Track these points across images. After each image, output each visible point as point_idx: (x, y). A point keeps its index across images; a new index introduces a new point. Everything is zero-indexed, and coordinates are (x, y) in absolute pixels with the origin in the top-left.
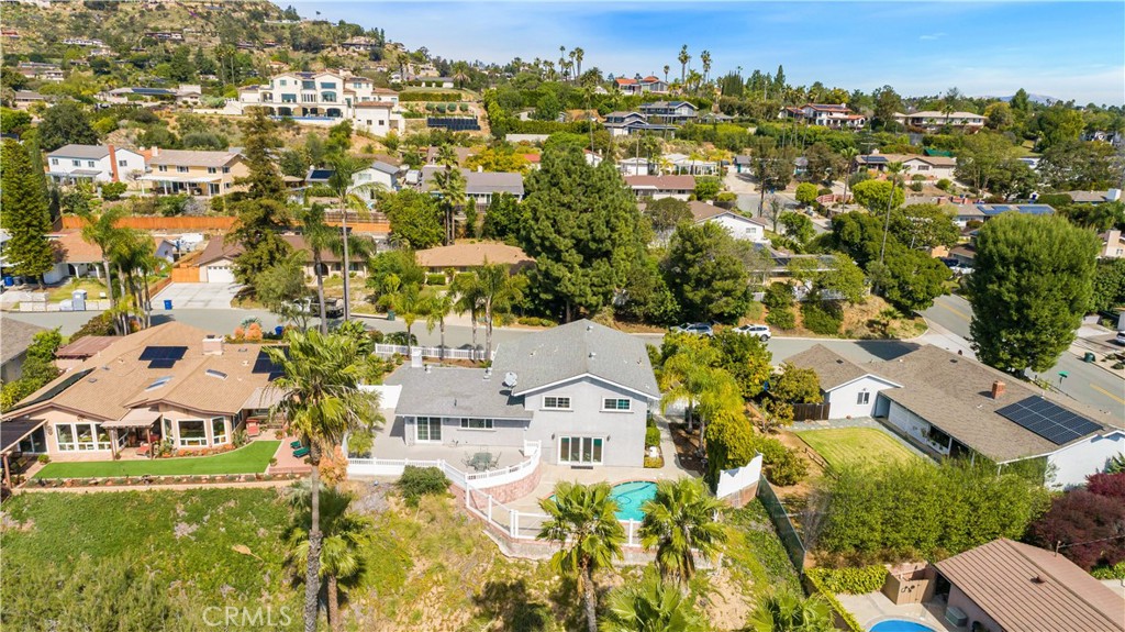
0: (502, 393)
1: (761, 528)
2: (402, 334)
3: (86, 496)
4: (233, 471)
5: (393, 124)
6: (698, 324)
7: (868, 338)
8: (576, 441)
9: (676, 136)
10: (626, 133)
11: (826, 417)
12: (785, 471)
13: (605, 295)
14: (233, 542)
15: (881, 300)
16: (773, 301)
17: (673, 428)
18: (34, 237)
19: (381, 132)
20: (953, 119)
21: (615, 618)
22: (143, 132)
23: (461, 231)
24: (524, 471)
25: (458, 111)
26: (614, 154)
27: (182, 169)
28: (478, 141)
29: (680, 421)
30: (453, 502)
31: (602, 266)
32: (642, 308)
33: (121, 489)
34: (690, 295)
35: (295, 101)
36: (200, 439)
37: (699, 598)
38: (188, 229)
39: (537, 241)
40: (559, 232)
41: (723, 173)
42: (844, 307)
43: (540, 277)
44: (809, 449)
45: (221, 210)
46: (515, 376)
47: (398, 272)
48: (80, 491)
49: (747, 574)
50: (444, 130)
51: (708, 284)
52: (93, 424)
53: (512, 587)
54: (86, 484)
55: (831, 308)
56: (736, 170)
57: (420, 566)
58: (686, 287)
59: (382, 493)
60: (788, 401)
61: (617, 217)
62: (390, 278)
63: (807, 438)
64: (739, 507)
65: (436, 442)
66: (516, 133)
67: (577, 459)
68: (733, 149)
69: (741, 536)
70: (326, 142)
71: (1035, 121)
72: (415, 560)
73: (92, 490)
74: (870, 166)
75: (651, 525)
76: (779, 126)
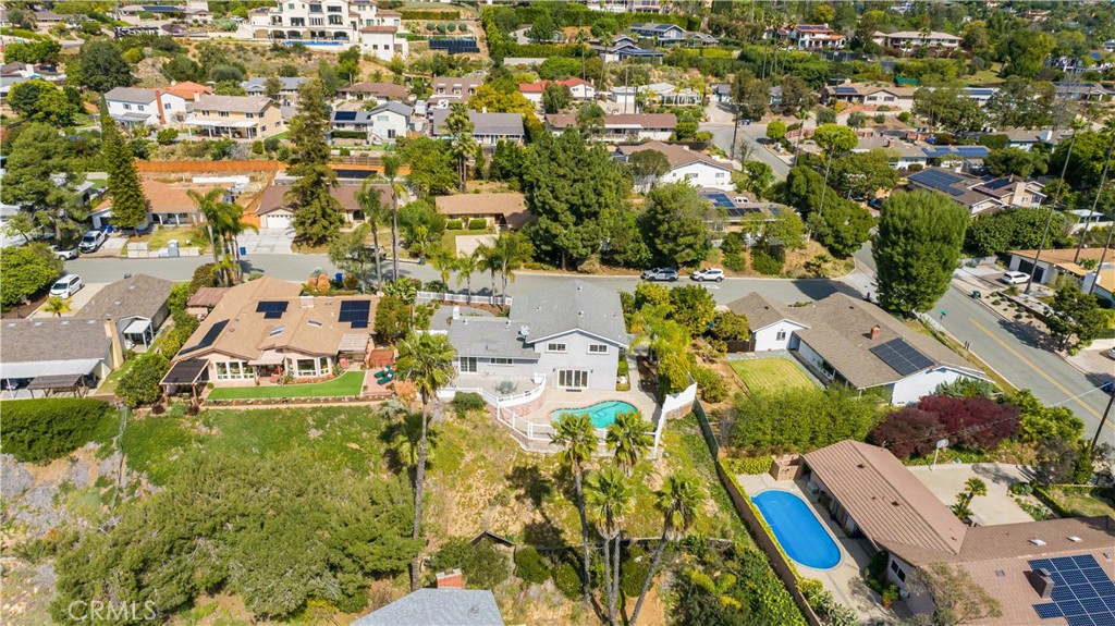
0: (519, 339)
1: (693, 432)
2: (436, 283)
3: (248, 412)
4: (339, 394)
5: (398, 48)
6: (667, 269)
7: (804, 277)
8: (569, 373)
9: (664, 62)
10: (617, 58)
11: (753, 350)
12: (714, 393)
13: (592, 246)
14: (347, 441)
15: (818, 245)
16: (728, 248)
17: (640, 359)
18: (131, 196)
19: (387, 56)
20: (929, 40)
21: (590, 486)
22: (168, 61)
23: (471, 174)
24: (535, 395)
25: (457, 30)
26: (605, 80)
27: (223, 114)
28: (478, 66)
29: (645, 354)
30: (488, 415)
31: (591, 224)
32: (622, 256)
33: (270, 407)
34: (660, 247)
35: (303, 25)
36: (311, 371)
37: (646, 477)
38: (235, 172)
39: (539, 205)
40: (556, 198)
41: (705, 103)
42: (787, 251)
43: (541, 232)
44: (736, 376)
45: (261, 153)
46: (527, 328)
47: (424, 223)
48: (243, 408)
49: (678, 462)
50: (444, 53)
51: (674, 239)
52: (240, 362)
53: (530, 470)
54: (245, 403)
55: (776, 253)
56: (717, 99)
57: (469, 457)
58: (657, 241)
59: (441, 409)
60: (724, 339)
61: (603, 185)
62: (419, 229)
63: (736, 367)
64: (679, 418)
65: (473, 373)
66: (513, 56)
67: (570, 385)
68: (717, 75)
69: (678, 438)
70: (336, 69)
71: (1006, 45)
72: (465, 453)
73: (251, 408)
74: (839, 97)
75: (612, 437)
76: (761, 49)
